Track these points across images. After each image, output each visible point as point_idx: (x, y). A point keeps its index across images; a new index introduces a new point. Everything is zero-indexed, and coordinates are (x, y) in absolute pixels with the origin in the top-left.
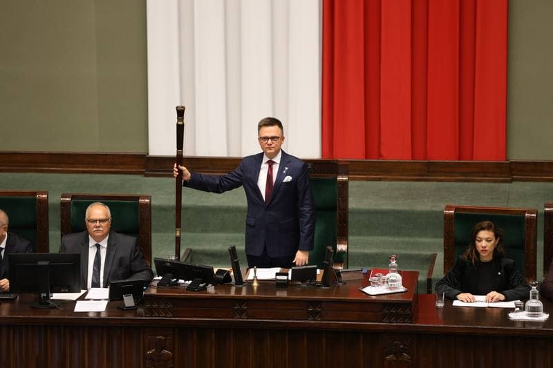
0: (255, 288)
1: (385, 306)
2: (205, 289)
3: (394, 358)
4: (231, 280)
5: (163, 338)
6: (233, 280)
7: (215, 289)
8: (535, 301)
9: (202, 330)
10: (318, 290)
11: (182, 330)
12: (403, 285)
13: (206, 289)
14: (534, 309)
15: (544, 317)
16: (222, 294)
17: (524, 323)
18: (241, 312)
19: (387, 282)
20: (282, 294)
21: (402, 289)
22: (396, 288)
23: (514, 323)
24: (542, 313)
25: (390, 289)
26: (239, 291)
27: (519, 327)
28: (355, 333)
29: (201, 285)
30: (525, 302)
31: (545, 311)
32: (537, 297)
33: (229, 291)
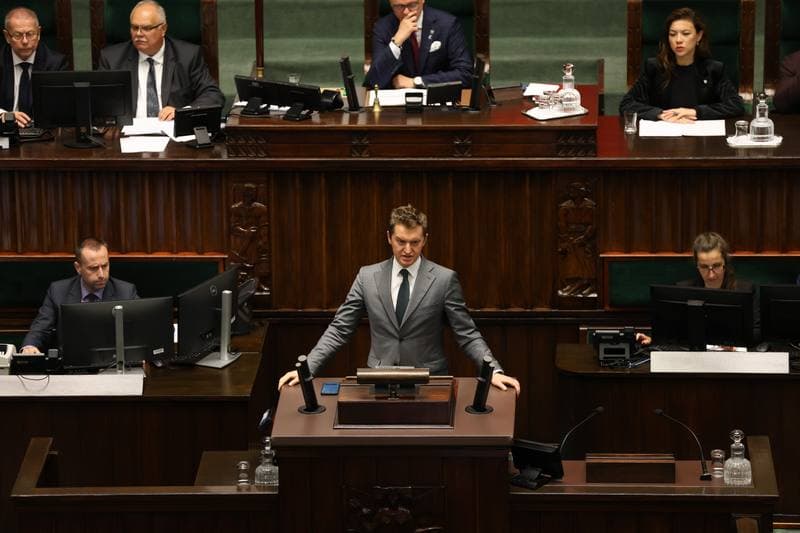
0: (377, 115)
1: (559, 134)
2: (308, 117)
3: (573, 205)
4: (342, 105)
5: (253, 186)
6: (346, 105)
7: (321, 117)
8: (763, 119)
9: (307, 174)
10: (463, 115)
11: (279, 175)
12: (582, 105)
13: (310, 117)
14: (762, 131)
15: (776, 141)
16: (331, 124)
17: (749, 150)
18: (361, 149)
19: (561, 102)
20: (414, 122)
21: (581, 110)
22: (574, 109)
23: (734, 151)
24: (772, 135)
25: (565, 110)
26: (353, 119)
27: (741, 156)
28: (520, 173)
29: (304, 112)
30: (750, 122)
31: (777, 133)
32: (766, 114)
33: (339, 120)
